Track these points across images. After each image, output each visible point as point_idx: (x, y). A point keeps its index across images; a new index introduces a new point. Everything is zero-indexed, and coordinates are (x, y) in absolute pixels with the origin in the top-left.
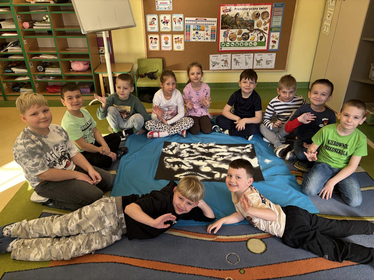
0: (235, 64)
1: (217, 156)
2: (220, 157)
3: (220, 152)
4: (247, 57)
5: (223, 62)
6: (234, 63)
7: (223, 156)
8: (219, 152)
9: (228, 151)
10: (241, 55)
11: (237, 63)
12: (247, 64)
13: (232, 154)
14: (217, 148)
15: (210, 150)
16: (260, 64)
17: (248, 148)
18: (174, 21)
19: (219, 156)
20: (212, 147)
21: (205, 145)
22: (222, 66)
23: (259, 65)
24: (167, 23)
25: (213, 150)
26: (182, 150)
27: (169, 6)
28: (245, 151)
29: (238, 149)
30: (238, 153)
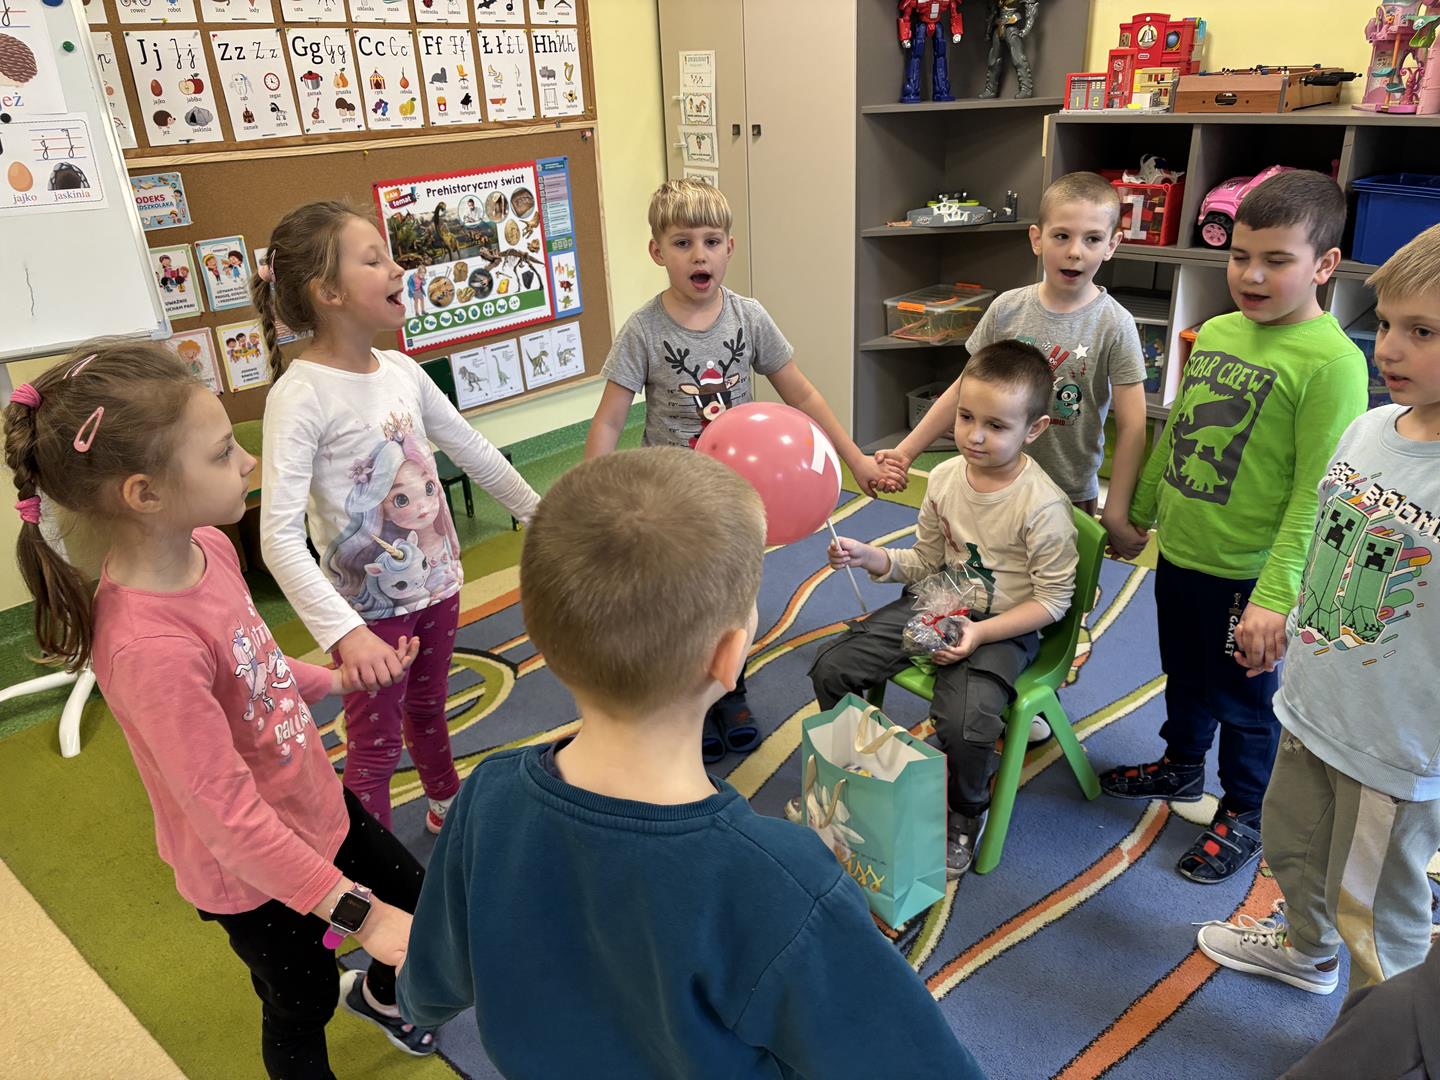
4: (499, 354)
6: (461, 384)
10: (480, 350)
11: (474, 384)
16: (543, 369)
18: (210, 269)
23: (542, 373)
24: (180, 280)
27: (174, 208)
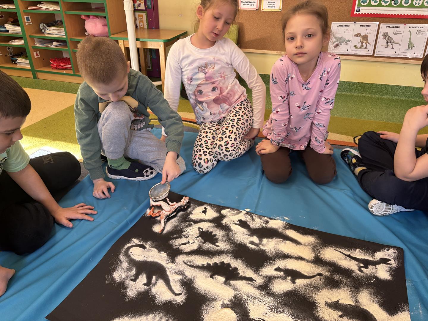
0: (385, 44)
1: (278, 269)
2: (284, 279)
3: (292, 257)
4: (414, 31)
5: (359, 38)
6: (382, 41)
7: (294, 275)
8: (286, 257)
9: (318, 261)
10: (402, 25)
11: (389, 44)
12: (411, 46)
13: (326, 272)
14: (287, 238)
15: (265, 241)
17: (384, 261)
19: (282, 273)
20: (272, 233)
21: (257, 223)
22: (355, 47)
25: (273, 246)
26: (190, 225)
28: (370, 270)
29: (349, 256)
30: (347, 273)
